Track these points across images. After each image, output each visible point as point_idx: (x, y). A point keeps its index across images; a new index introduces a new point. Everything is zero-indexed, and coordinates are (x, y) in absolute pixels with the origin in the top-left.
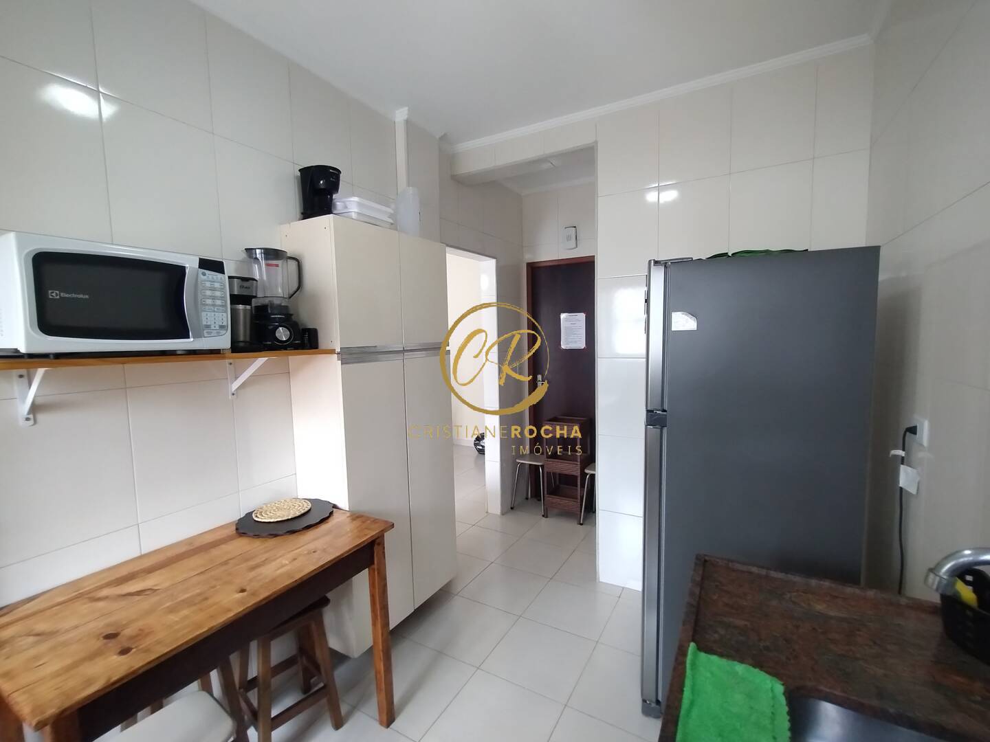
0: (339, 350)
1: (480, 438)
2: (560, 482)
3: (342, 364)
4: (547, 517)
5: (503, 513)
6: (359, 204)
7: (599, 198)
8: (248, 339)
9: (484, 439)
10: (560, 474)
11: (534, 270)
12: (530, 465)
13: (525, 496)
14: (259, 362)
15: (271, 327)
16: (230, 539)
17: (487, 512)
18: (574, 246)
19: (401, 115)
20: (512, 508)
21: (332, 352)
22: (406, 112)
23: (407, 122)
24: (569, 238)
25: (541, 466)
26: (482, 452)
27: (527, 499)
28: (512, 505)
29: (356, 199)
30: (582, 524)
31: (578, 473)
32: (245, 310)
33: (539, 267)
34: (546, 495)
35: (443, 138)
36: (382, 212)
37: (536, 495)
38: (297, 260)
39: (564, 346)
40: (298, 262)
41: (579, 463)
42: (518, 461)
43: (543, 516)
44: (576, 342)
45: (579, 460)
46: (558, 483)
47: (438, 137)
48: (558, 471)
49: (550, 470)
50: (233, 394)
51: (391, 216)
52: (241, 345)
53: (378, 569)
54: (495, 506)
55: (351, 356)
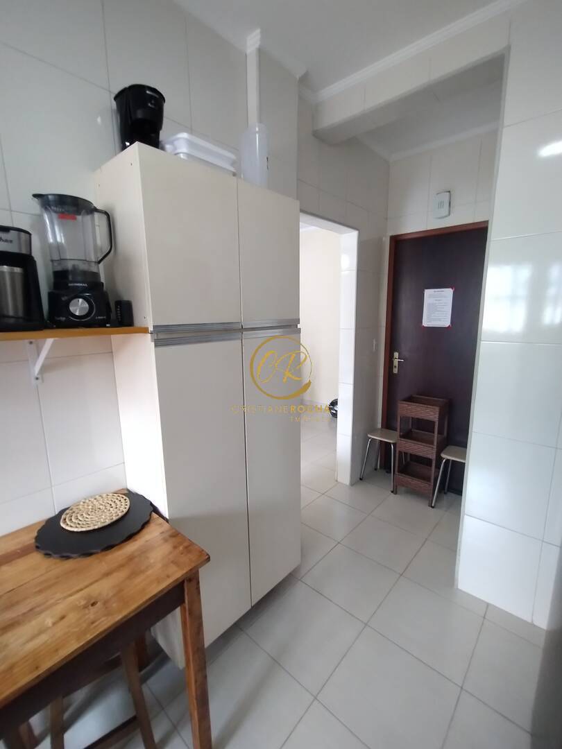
0: (152, 329)
1: (334, 403)
2: (411, 460)
3: (156, 346)
4: (396, 493)
5: (352, 484)
6: (190, 144)
7: (505, 130)
8: (21, 313)
9: (337, 404)
10: (411, 454)
11: (398, 243)
12: (381, 441)
13: (374, 466)
14: (49, 343)
15: (64, 299)
16: (23, 552)
17: (337, 481)
18: (447, 213)
19: (252, 42)
20: (361, 479)
21: (145, 330)
22: (259, 37)
23: (261, 52)
24: (441, 205)
25: (393, 444)
26: (335, 415)
27: (376, 469)
28: (361, 477)
29: (185, 135)
30: (433, 507)
31: (433, 456)
32: (12, 274)
33: (405, 240)
34: (396, 473)
35: (304, 80)
36: (222, 157)
37: (386, 466)
38: (106, 213)
39: (426, 322)
40: (108, 216)
41: (435, 447)
42: (369, 436)
43: (392, 492)
44: (440, 320)
45: (435, 443)
46: (409, 459)
47: (298, 77)
48: (411, 452)
49: (403, 450)
50: (37, 379)
51: (233, 163)
52: (12, 321)
53: (190, 610)
54: (345, 476)
55: (167, 336)
